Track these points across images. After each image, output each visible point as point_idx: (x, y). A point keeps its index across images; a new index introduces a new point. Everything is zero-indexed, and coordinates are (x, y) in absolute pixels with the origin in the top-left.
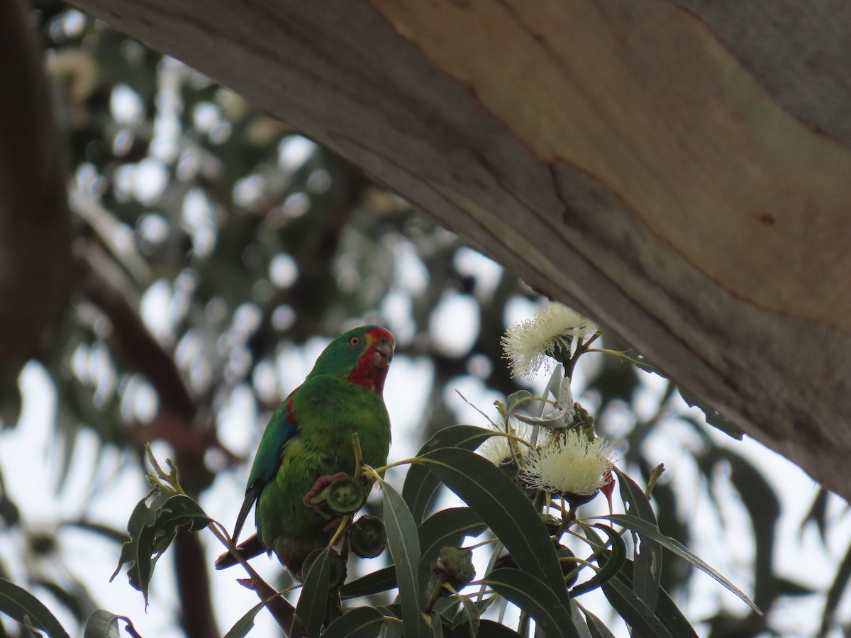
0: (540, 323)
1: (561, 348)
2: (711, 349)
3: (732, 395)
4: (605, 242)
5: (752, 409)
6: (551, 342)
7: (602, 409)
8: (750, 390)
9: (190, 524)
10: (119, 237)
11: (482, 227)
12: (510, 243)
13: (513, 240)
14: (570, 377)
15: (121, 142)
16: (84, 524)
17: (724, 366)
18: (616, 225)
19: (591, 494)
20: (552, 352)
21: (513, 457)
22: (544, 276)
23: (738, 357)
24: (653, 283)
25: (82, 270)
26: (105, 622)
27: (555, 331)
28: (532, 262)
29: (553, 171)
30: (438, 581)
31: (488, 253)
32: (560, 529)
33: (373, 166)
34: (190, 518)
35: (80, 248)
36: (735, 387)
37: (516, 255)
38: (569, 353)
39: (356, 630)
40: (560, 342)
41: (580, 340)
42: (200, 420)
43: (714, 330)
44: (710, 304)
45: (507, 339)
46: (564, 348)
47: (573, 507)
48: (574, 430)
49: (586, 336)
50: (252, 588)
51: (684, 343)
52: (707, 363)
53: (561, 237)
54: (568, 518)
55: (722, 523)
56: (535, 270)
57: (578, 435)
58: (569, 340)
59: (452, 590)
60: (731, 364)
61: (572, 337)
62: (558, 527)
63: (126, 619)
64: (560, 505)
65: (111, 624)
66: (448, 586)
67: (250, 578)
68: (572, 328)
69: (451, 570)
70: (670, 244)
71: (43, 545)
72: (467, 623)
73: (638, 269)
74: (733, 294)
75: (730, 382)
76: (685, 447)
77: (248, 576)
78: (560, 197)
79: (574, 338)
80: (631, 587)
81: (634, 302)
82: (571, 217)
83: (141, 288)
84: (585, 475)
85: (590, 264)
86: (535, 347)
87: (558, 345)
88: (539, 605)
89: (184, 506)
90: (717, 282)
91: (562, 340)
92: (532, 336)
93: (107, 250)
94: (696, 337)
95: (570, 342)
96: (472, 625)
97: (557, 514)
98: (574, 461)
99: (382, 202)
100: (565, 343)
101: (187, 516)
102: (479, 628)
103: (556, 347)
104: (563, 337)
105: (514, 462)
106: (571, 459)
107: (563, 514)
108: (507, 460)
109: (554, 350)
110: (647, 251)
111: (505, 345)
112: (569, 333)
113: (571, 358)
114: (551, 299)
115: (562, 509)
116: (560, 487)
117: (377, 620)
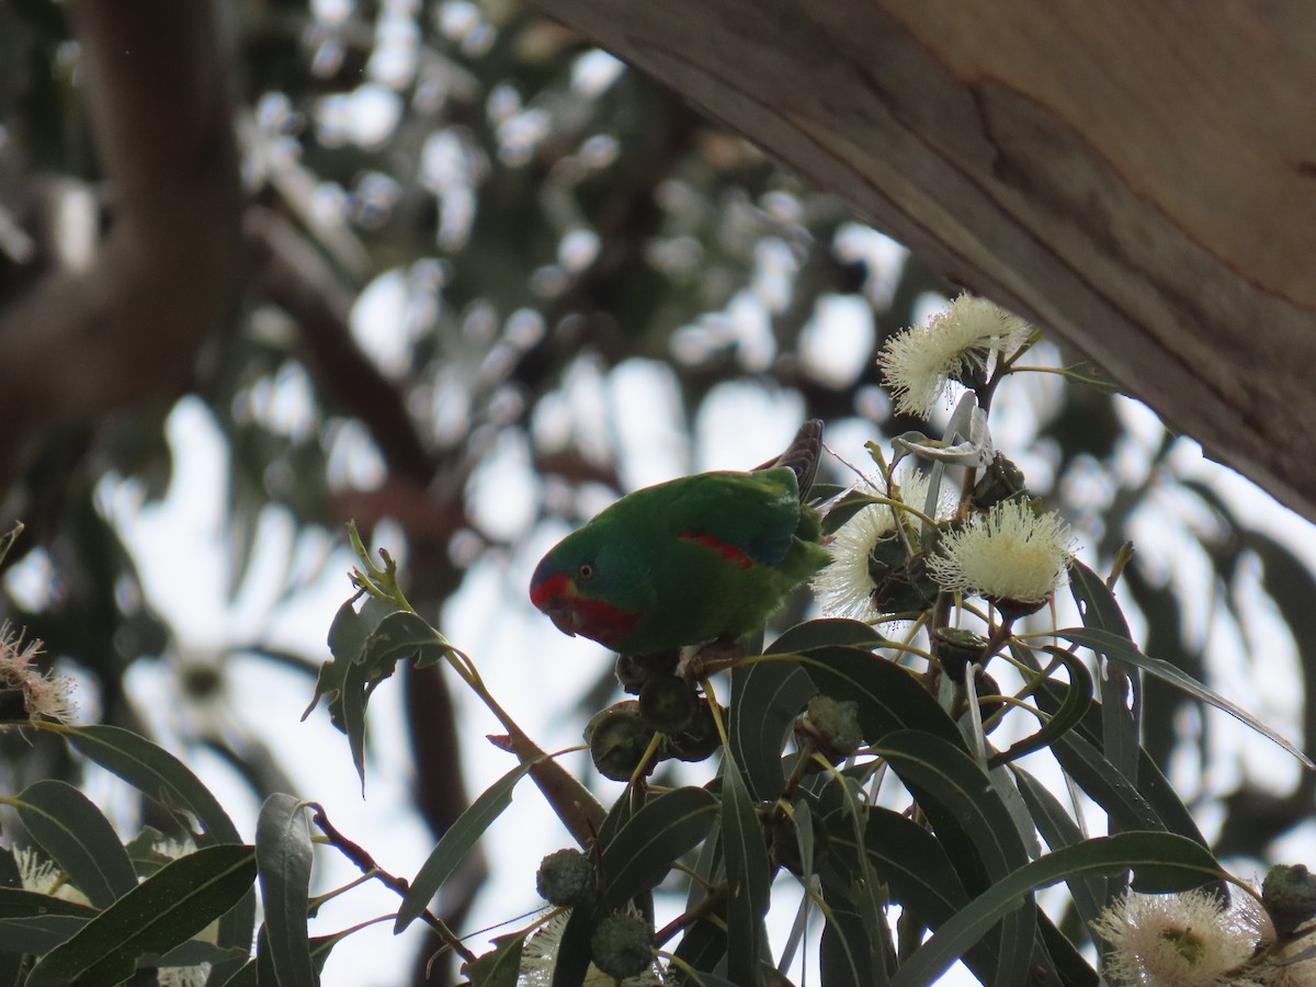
0: (938, 330)
1: (972, 369)
2: (1223, 371)
3: (1257, 441)
4: (1058, 206)
5: (1286, 462)
6: (956, 360)
7: (1062, 470)
8: (1284, 434)
9: (418, 654)
10: (323, 205)
11: (869, 183)
12: (911, 208)
13: (915, 203)
14: (987, 410)
15: (326, 58)
16: (262, 651)
17: (1243, 397)
18: (1075, 178)
19: (1040, 602)
20: (959, 375)
21: (897, 528)
22: (963, 258)
23: (1265, 383)
24: (1133, 269)
25: (260, 255)
26: (286, 814)
27: (963, 343)
28: (946, 236)
29: (978, 95)
30: (804, 751)
31: (881, 226)
32: (986, 652)
33: (701, 91)
34: (416, 646)
35: (257, 221)
36: (1260, 430)
37: (920, 226)
38: (984, 376)
39: (675, 823)
40: (971, 360)
41: (1001, 355)
42: (442, 485)
43: (1228, 341)
44: (1219, 300)
45: (887, 355)
46: (977, 368)
47: (1008, 620)
48: (1013, 501)
49: (1009, 349)
50: (511, 750)
51: (1182, 362)
52: (1217, 392)
53: (990, 198)
54: (1000, 637)
55: (1247, 646)
56: (951, 250)
57: (1020, 509)
58: (983, 354)
59: (826, 763)
60: (1254, 393)
61: (988, 350)
62: (982, 650)
63: (316, 806)
64: (986, 614)
65: (295, 816)
66: (820, 758)
67: (507, 733)
68: (989, 337)
69: (824, 734)
70: (1159, 209)
71: (203, 683)
72: (850, 815)
73: (1110, 247)
74: (1257, 285)
75: (1253, 422)
76: (1192, 531)
77: (504, 732)
78: (989, 137)
79: (991, 352)
80: (1101, 750)
81: (1104, 298)
82: (1006, 167)
83: (357, 285)
84: (1031, 573)
85: (1037, 240)
86: (931, 369)
87: (968, 363)
88: (959, 788)
89: (406, 628)
90: (1232, 267)
91: (973, 356)
92: (926, 351)
93: (299, 225)
94: (1199, 351)
95: (985, 357)
96: (856, 819)
97: (981, 630)
98: (1013, 549)
99: (723, 151)
100: (978, 360)
101: (413, 643)
102: (868, 823)
103: (965, 368)
104: (974, 350)
105: (900, 536)
106: (1008, 545)
107: (992, 630)
108: (887, 534)
109: (961, 371)
110: (1124, 219)
111: (884, 365)
112: (984, 344)
113: (987, 382)
114: (976, 294)
115: (990, 620)
116: (992, 591)
117: (707, 808)
